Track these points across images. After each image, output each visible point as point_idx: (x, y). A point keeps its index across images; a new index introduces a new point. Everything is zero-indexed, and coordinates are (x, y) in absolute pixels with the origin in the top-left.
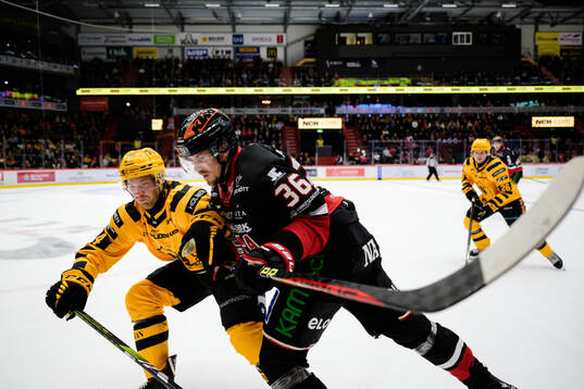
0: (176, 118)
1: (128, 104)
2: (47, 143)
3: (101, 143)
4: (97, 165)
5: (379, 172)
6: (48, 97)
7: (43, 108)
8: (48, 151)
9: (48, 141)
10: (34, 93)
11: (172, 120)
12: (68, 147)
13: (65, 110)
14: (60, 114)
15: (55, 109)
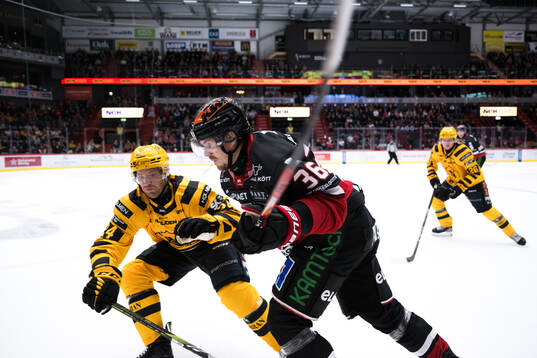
0: (156, 107)
1: (111, 93)
2: (34, 130)
3: (85, 129)
4: (81, 151)
5: (344, 157)
6: (35, 87)
7: (29, 96)
8: (34, 137)
9: (34, 127)
10: (20, 82)
11: (153, 108)
12: (53, 133)
13: (51, 98)
14: (46, 102)
15: (40, 97)
